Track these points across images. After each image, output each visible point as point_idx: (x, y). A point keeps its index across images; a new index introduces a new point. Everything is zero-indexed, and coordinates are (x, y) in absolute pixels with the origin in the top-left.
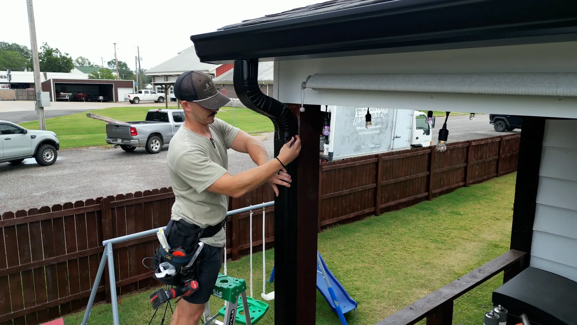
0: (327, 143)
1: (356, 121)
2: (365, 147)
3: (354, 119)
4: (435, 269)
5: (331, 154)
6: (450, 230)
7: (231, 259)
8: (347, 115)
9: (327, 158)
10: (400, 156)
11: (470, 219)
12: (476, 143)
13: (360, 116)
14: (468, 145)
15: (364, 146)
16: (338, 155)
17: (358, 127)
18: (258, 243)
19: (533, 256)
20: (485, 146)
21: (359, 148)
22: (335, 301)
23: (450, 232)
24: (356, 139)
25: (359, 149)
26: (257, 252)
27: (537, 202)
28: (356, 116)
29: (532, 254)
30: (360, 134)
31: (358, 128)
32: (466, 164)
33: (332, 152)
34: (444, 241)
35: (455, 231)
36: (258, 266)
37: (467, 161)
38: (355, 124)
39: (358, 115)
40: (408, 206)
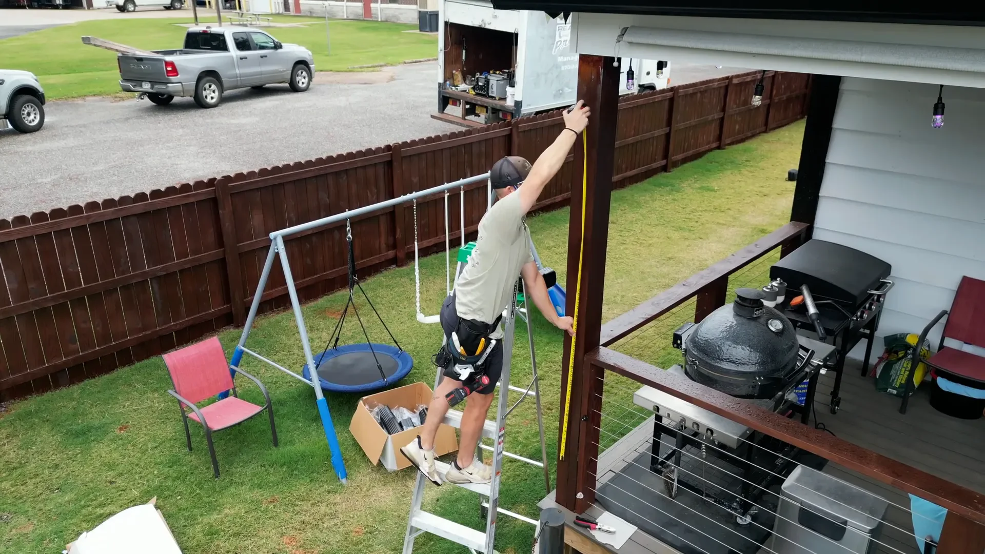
0: (512, 85)
1: (556, 47)
2: (570, 90)
3: (554, 44)
4: (681, 265)
5: (518, 104)
6: (700, 213)
7: (394, 266)
8: (543, 38)
9: (513, 110)
11: (728, 197)
12: (738, 81)
13: (562, 39)
14: (727, 84)
15: (569, 89)
16: (530, 105)
17: (559, 58)
18: (431, 241)
19: (817, 228)
20: (752, 84)
21: (561, 92)
23: (700, 215)
24: (557, 76)
25: (561, 94)
26: (430, 255)
27: (827, 161)
28: (557, 39)
29: (816, 225)
30: (563, 68)
31: (560, 59)
32: (722, 113)
33: (519, 99)
34: (692, 229)
35: (707, 214)
36: (436, 273)
37: (723, 110)
38: (555, 52)
39: (560, 37)
40: (637, 182)
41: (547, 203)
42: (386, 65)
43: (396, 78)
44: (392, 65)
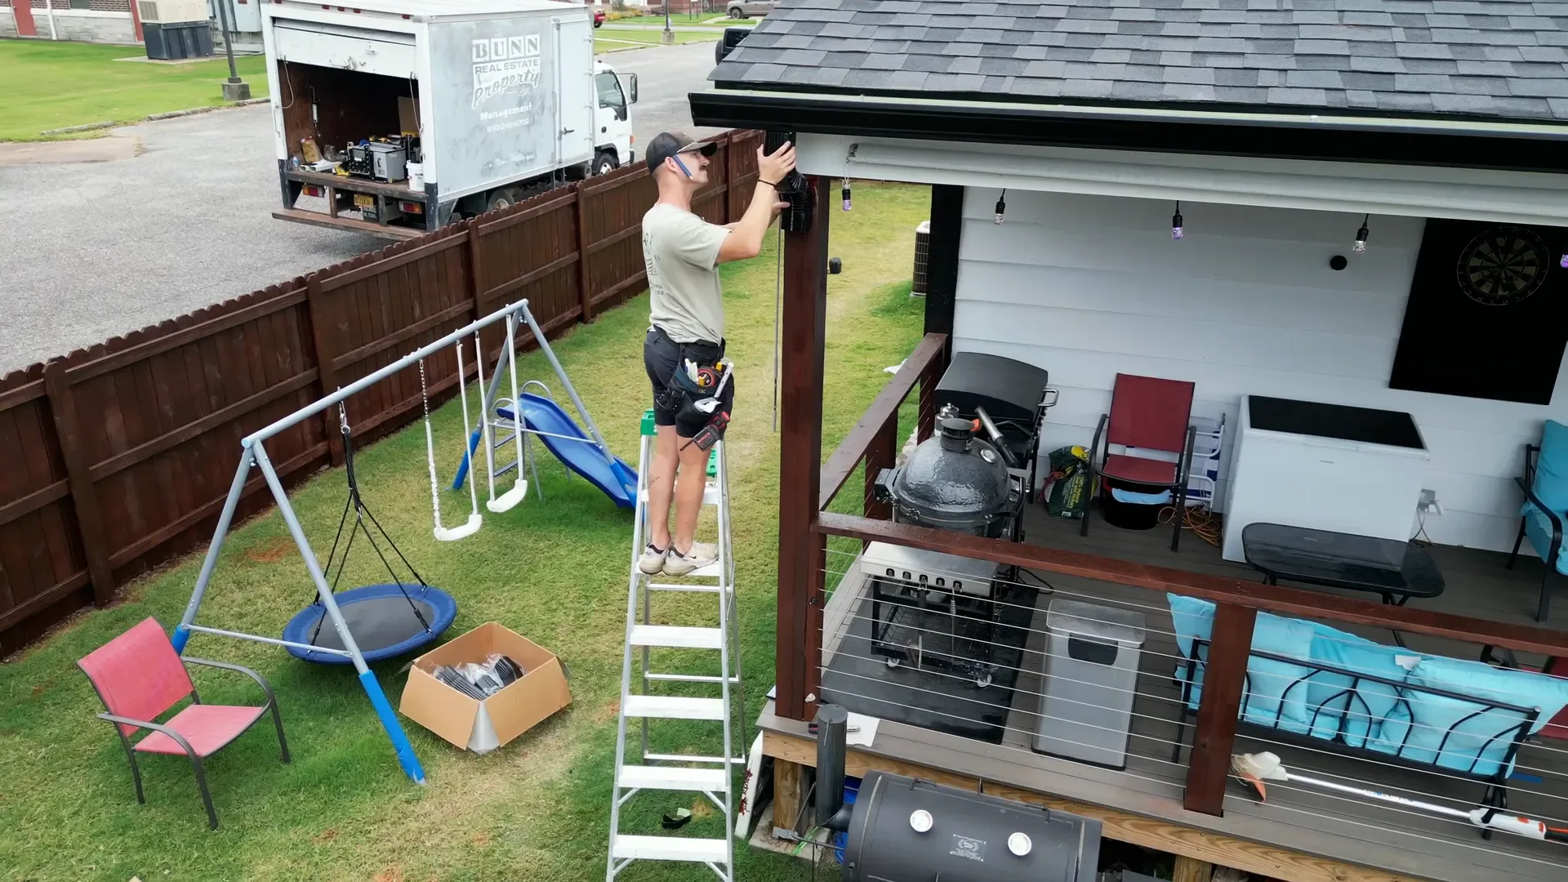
0: (418, 160)
1: (476, 98)
2: (503, 162)
3: (472, 93)
4: (746, 405)
5: (431, 189)
6: (741, 331)
7: (326, 467)
8: (456, 85)
9: (424, 198)
10: (615, 183)
12: (739, 137)
13: (484, 86)
14: (726, 144)
15: (502, 160)
16: (449, 189)
17: (482, 114)
18: (375, 420)
21: (490, 166)
22: (626, 485)
23: (743, 333)
24: (483, 142)
25: (490, 168)
26: (377, 440)
27: (960, 257)
28: (476, 86)
30: (489, 130)
31: (484, 116)
32: (725, 186)
33: (432, 181)
34: (740, 353)
35: (750, 331)
36: (402, 466)
37: (726, 180)
38: (475, 106)
39: (480, 83)
40: (636, 294)
41: (528, 339)
42: (115, 125)
43: (150, 147)
44: (126, 124)
